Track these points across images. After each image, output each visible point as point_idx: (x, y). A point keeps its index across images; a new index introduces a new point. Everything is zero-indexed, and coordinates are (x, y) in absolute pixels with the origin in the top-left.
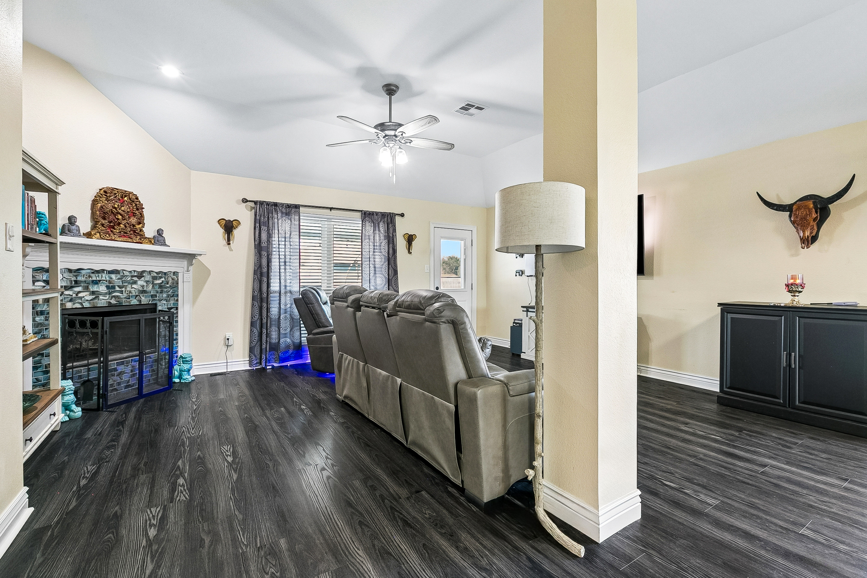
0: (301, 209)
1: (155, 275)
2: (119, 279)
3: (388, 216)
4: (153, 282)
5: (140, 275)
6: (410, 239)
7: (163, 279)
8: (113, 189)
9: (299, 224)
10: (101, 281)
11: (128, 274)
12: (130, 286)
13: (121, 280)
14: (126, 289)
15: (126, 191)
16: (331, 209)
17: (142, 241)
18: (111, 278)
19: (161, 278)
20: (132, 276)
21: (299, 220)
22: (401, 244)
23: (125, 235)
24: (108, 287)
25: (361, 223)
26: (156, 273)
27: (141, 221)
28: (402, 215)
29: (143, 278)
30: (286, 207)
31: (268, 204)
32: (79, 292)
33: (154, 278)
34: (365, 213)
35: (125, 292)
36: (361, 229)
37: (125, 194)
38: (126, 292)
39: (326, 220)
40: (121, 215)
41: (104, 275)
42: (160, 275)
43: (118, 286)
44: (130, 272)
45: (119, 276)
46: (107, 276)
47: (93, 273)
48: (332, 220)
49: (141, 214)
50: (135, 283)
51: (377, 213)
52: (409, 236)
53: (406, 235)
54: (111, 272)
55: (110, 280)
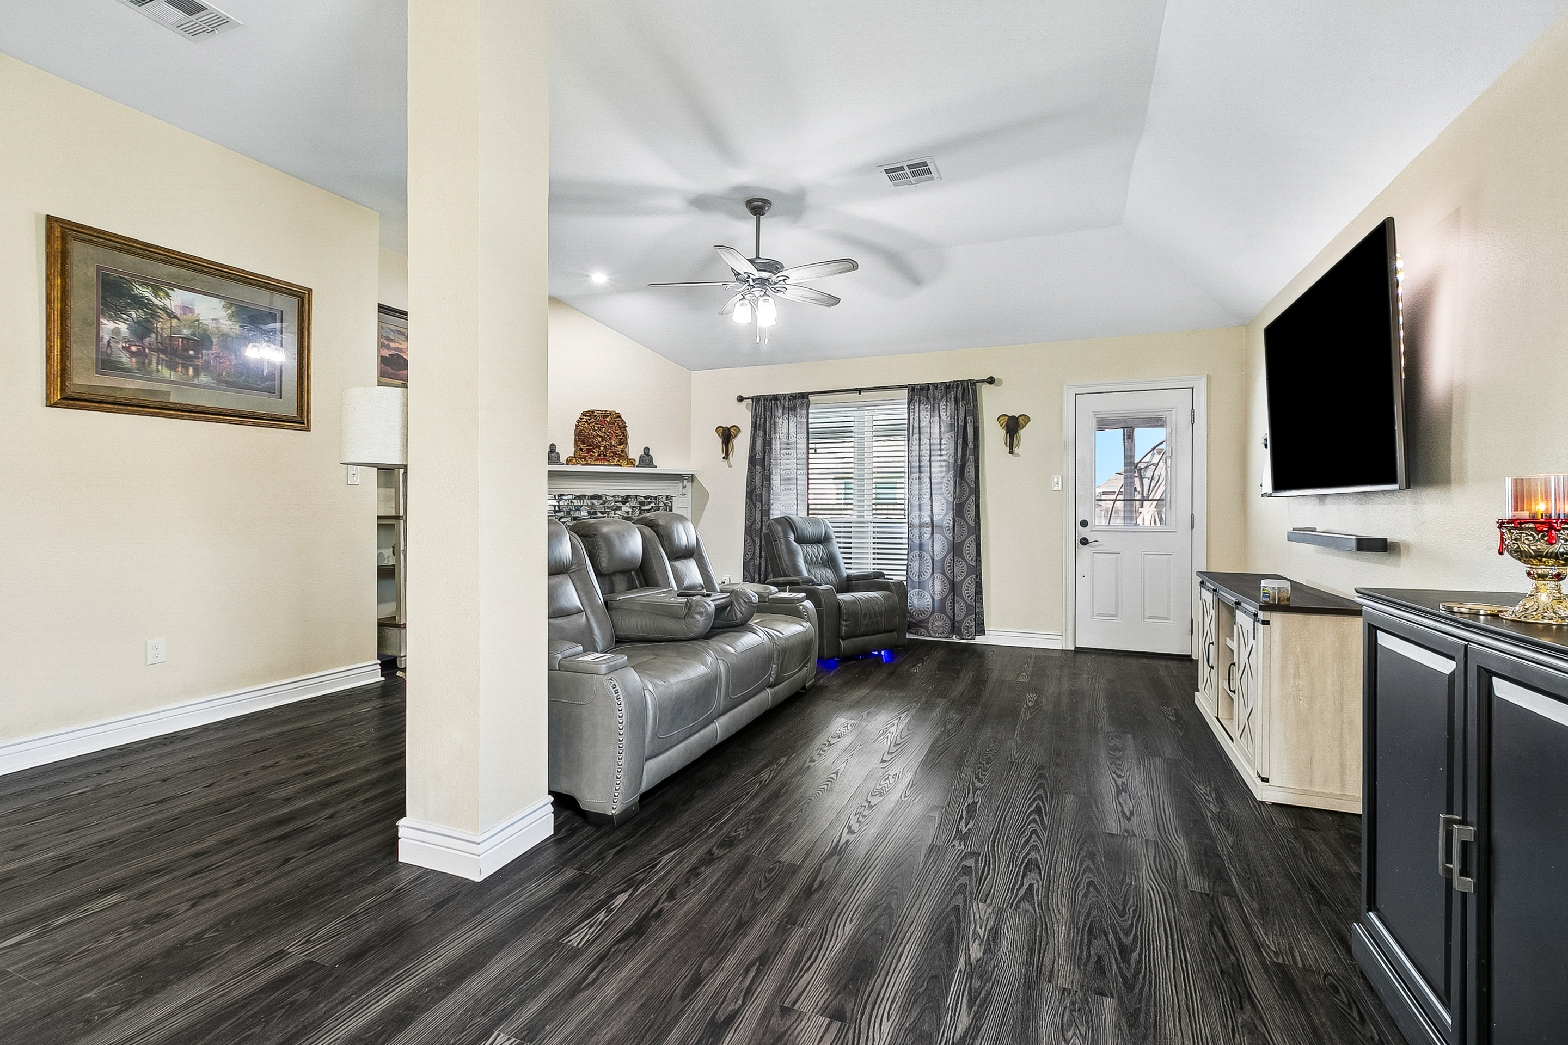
0: (812, 398)
1: (643, 499)
2: (601, 504)
3: (957, 387)
4: (640, 508)
5: (626, 500)
6: (1013, 426)
7: (653, 505)
8: (593, 411)
9: (808, 421)
11: (611, 499)
12: (613, 512)
14: (608, 515)
15: (606, 411)
16: (859, 390)
17: (624, 463)
18: (593, 504)
19: (650, 503)
20: (616, 502)
21: (808, 416)
22: (992, 435)
23: (603, 458)
24: (589, 513)
25: (906, 406)
26: (644, 497)
27: (623, 441)
28: (991, 381)
29: (628, 504)
30: (789, 399)
31: (766, 398)
32: (562, 517)
33: (642, 503)
34: (913, 389)
36: (906, 416)
37: (606, 414)
39: (856, 409)
40: (601, 437)
41: (585, 501)
42: (649, 500)
43: (600, 512)
44: (613, 497)
45: (601, 501)
46: (589, 502)
47: (575, 499)
48: (866, 408)
49: (623, 433)
50: (619, 508)
51: (935, 386)
52: (1008, 420)
53: (1001, 419)
54: (594, 497)
55: (593, 505)
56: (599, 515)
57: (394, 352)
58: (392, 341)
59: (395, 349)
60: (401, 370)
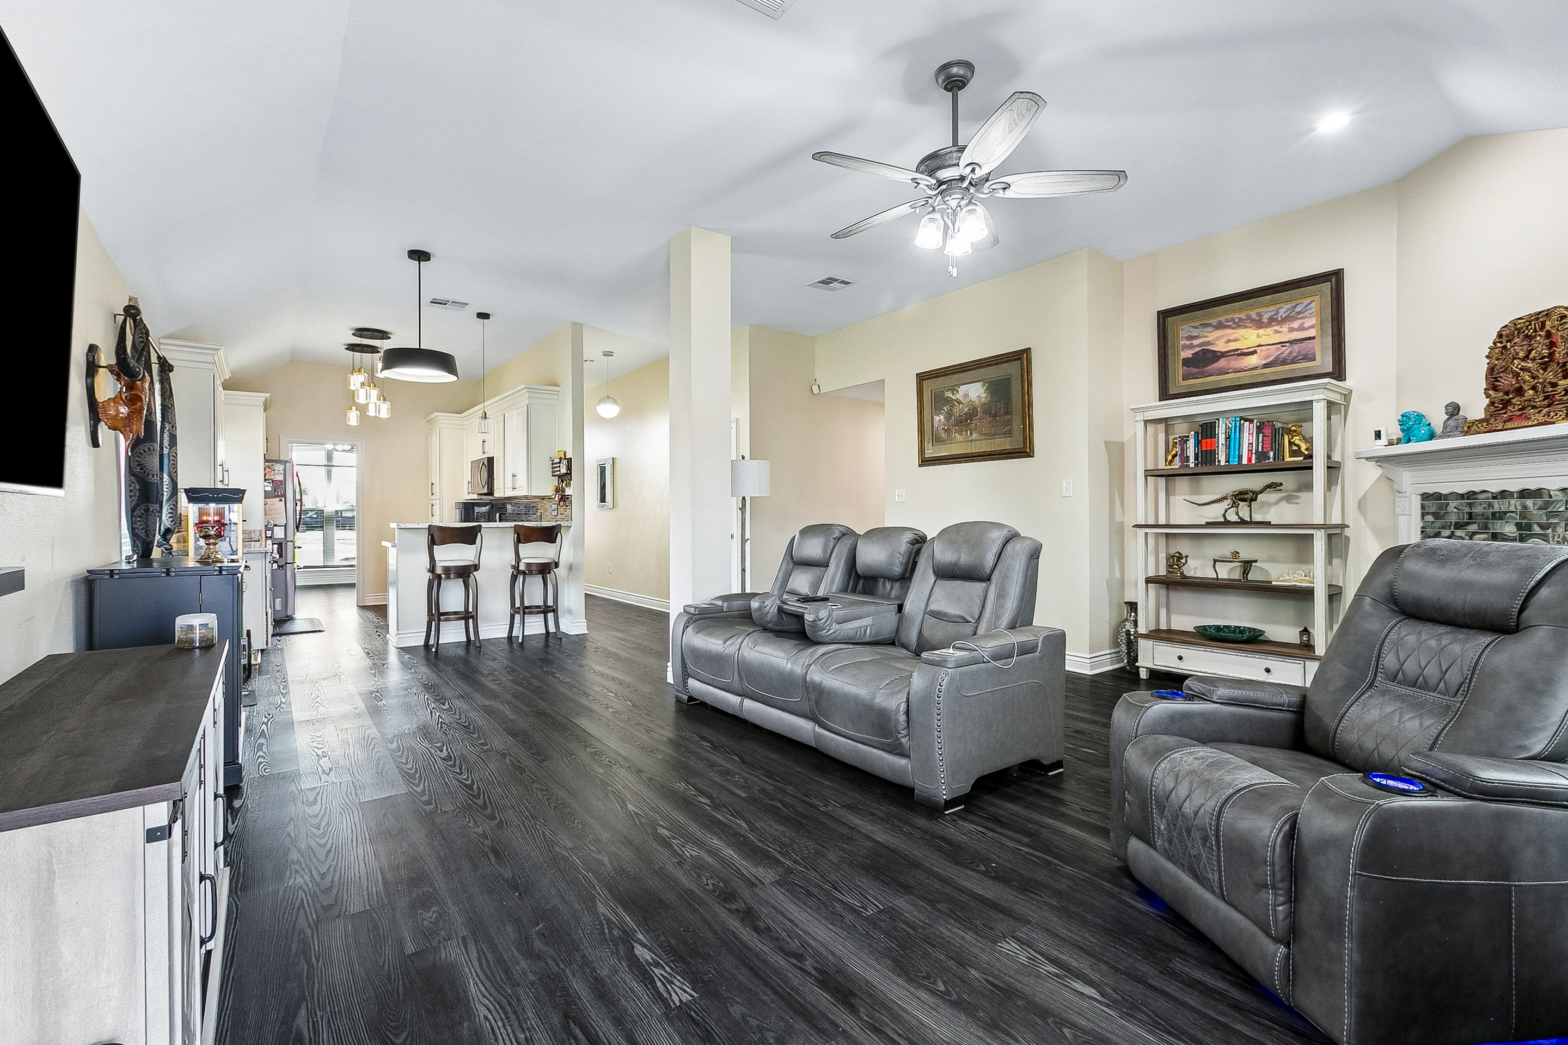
2: (1540, 509)
10: (1508, 514)
11: (1558, 496)
13: (1545, 511)
14: (1554, 530)
17: (1553, 417)
18: (1525, 507)
24: (1519, 526)
35: (1553, 538)
38: (1556, 537)
41: (1513, 502)
43: (1540, 525)
44: (1562, 491)
45: (1540, 502)
46: (1518, 504)
47: (1493, 498)
54: (1524, 494)
55: (1524, 512)
56: (1537, 529)
57: (1198, 349)
58: (1196, 337)
59: (1199, 345)
60: (1207, 366)
